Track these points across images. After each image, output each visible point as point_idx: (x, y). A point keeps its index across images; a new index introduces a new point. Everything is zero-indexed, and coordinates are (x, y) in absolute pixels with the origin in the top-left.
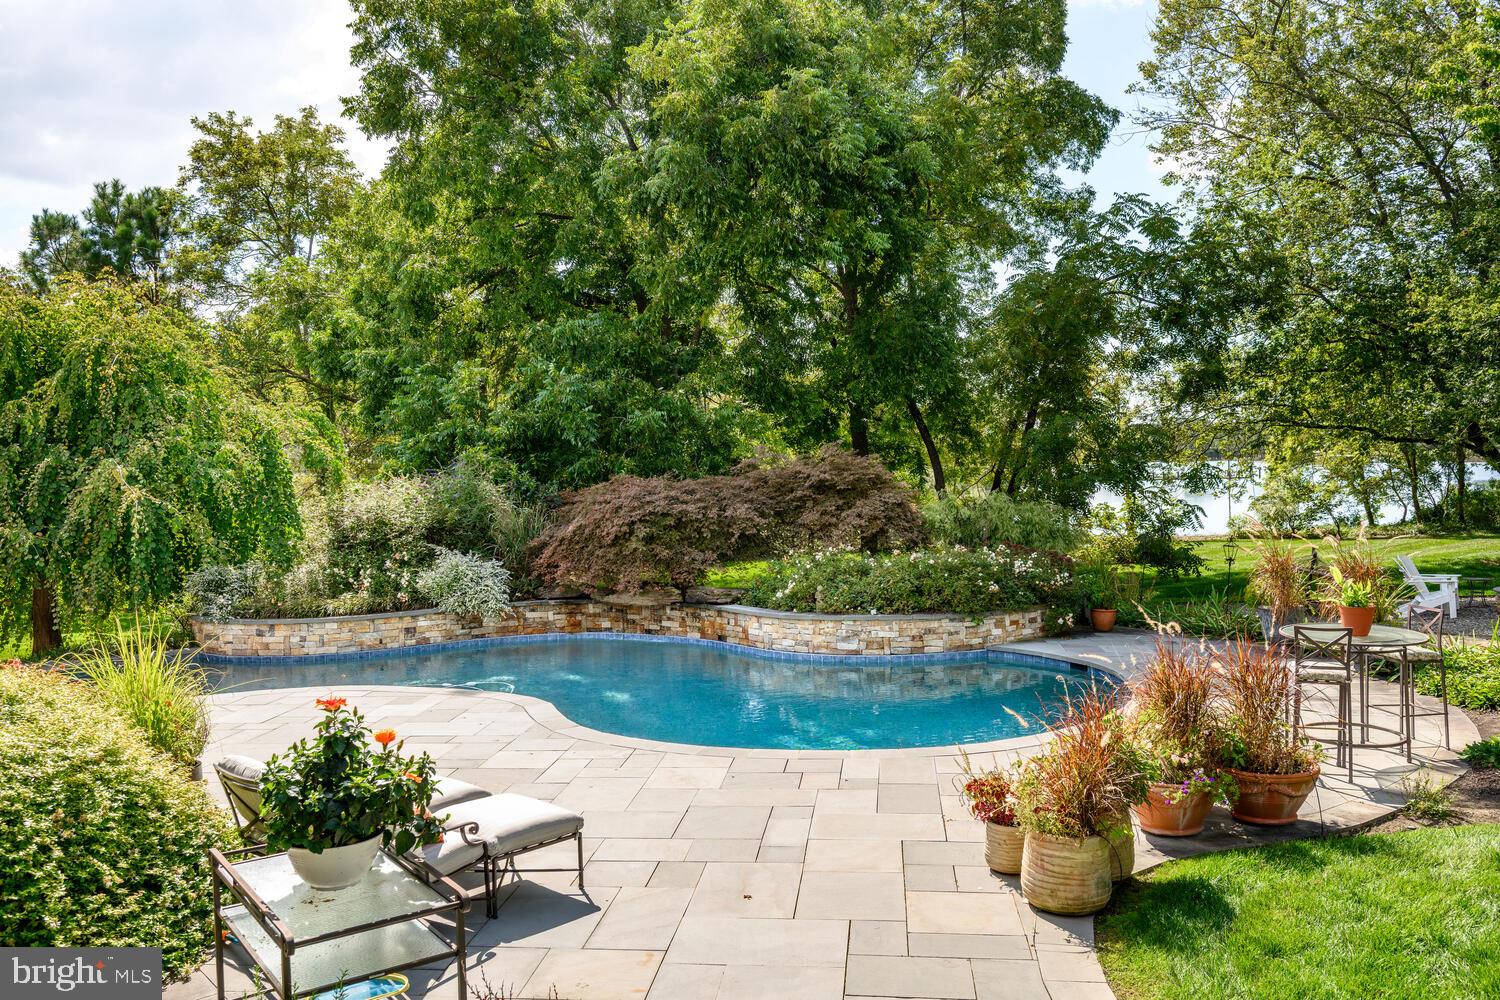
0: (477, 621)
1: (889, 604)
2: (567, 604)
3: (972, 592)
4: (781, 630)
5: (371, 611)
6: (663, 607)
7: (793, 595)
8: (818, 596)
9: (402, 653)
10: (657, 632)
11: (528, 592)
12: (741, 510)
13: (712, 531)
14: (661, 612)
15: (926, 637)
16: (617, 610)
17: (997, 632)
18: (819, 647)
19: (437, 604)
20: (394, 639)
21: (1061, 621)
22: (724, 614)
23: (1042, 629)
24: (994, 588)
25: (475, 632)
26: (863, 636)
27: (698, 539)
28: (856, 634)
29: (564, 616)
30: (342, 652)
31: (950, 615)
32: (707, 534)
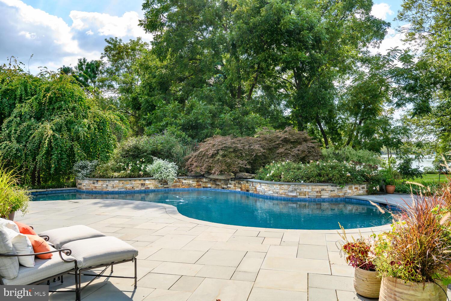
0: (166, 183)
1: (309, 179)
2: (196, 178)
3: (340, 176)
4: (268, 188)
5: (130, 177)
6: (228, 180)
7: (273, 176)
8: (282, 176)
9: (140, 192)
10: (226, 188)
11: (184, 173)
12: (257, 147)
13: (246, 154)
14: (228, 182)
15: (322, 192)
16: (213, 181)
17: (349, 191)
18: (282, 194)
19: (153, 176)
20: (137, 187)
21: (374, 188)
22: (249, 182)
23: (367, 191)
24: (349, 174)
25: (165, 186)
26: (298, 191)
27: (241, 156)
28: (295, 190)
29: (195, 182)
30: (119, 190)
31: (332, 184)
32: (244, 155)
